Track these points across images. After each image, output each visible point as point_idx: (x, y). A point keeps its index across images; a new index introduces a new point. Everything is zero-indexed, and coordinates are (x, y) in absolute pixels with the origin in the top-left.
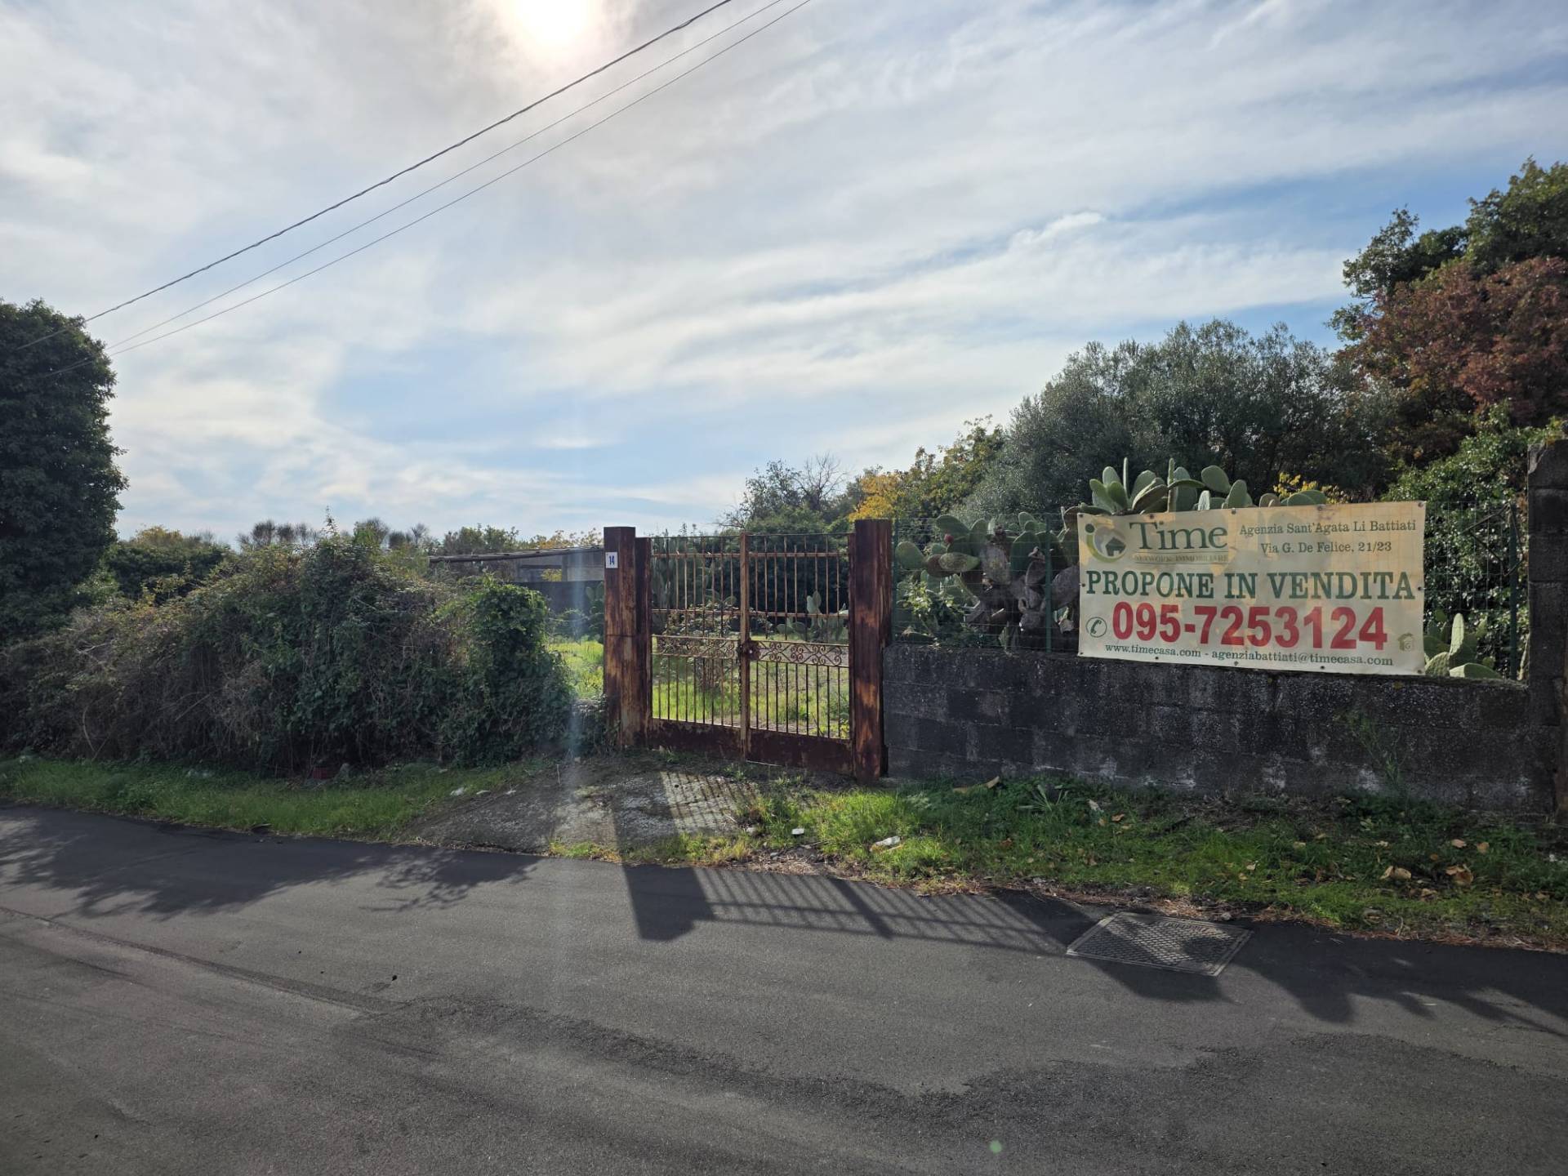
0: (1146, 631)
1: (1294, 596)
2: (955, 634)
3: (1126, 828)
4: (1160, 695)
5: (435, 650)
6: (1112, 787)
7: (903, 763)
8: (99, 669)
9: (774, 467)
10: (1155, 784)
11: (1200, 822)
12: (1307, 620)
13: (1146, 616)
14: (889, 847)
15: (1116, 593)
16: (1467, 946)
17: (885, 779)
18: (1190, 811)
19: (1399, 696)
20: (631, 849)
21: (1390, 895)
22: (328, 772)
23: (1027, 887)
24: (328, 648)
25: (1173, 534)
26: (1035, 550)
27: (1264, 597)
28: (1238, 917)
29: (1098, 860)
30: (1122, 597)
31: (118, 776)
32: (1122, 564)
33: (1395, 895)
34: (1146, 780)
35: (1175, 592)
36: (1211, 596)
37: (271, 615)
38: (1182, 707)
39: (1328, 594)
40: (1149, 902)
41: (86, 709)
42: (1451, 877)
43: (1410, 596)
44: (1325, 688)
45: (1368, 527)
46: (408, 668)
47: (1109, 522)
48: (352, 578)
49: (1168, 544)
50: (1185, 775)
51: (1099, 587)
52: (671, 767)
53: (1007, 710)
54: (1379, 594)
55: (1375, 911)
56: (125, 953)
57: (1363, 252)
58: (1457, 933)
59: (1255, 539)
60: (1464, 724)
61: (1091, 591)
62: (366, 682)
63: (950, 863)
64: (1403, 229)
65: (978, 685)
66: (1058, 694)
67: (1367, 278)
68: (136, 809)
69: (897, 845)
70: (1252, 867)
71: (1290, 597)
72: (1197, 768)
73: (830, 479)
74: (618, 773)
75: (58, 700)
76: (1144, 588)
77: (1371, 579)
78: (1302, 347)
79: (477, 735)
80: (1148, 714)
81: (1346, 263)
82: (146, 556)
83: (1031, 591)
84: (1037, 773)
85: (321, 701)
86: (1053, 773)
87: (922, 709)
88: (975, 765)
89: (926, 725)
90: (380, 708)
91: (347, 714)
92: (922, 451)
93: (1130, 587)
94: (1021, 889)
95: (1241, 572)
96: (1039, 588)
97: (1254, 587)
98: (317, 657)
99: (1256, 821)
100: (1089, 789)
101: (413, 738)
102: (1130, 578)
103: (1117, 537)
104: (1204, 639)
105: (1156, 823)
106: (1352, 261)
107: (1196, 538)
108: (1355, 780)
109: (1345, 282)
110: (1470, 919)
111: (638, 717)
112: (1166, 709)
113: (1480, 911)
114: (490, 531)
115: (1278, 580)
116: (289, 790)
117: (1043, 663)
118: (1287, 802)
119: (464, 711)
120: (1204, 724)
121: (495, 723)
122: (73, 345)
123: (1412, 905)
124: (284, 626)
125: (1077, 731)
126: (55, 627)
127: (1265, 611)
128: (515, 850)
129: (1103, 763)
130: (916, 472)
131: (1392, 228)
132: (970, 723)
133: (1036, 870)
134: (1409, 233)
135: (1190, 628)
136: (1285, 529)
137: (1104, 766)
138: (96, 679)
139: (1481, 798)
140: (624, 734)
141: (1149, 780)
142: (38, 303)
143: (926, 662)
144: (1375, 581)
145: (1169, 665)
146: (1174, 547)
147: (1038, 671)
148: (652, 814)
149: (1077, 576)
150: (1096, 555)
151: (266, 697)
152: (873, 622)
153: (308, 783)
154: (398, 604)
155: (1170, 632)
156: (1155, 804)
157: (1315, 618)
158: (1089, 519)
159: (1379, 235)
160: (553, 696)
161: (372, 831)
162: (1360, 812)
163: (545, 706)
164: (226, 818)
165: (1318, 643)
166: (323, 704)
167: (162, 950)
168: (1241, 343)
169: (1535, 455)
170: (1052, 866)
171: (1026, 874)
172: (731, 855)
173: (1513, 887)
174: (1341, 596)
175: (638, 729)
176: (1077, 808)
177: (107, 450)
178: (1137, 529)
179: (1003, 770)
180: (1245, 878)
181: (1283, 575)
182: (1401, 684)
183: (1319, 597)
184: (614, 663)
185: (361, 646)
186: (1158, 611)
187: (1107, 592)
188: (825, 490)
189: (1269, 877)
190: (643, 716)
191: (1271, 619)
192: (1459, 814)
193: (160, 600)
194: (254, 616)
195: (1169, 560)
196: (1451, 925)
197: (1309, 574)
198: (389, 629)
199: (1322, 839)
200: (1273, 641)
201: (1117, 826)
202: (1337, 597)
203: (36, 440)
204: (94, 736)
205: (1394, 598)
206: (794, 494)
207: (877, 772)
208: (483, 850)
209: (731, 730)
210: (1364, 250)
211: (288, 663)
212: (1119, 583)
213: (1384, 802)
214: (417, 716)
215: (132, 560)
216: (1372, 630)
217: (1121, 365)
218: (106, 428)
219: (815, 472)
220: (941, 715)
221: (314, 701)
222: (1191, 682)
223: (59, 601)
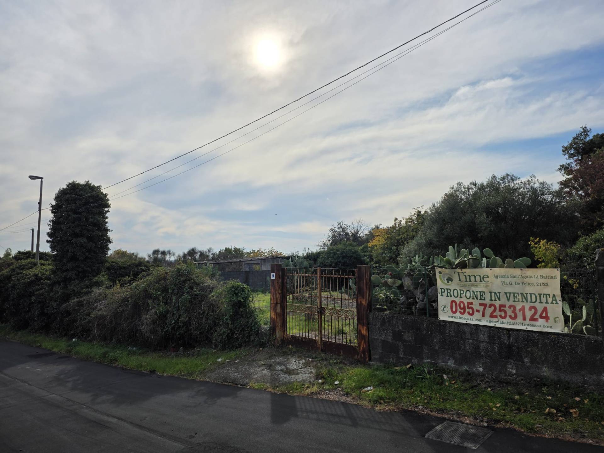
0: (462, 311)
1: (514, 301)
2: (394, 308)
3: (456, 386)
4: (468, 336)
5: (212, 306)
6: (452, 370)
7: (377, 357)
8: (101, 309)
9: (340, 224)
10: (468, 369)
11: (483, 385)
12: (520, 310)
13: (462, 306)
14: (368, 391)
15: (451, 296)
16: (571, 442)
17: (370, 362)
18: (480, 381)
19: (555, 341)
20: (278, 387)
21: (547, 419)
22: (176, 349)
23: (416, 409)
24: (177, 305)
25: (470, 276)
26: (421, 279)
27: (503, 301)
28: (490, 425)
29: (443, 399)
30: (453, 298)
31: (106, 349)
32: (453, 286)
33: (549, 420)
34: (464, 367)
35: (472, 297)
36: (484, 300)
37: (159, 293)
38: (476, 341)
39: (527, 301)
40: (459, 417)
41: (96, 324)
42: (571, 413)
43: (557, 303)
44: (528, 336)
45: (539, 277)
46: (204, 313)
47: (447, 271)
48: (186, 280)
49: (468, 280)
50: (479, 366)
51: (445, 294)
52: (293, 354)
53: (413, 338)
54: (545, 302)
55: (539, 426)
56: (110, 419)
57: (569, 143)
58: (568, 436)
59: (499, 280)
60: (580, 352)
61: (442, 295)
62: (189, 318)
63: (389, 399)
64: (585, 133)
65: (403, 328)
66: (432, 333)
67: (572, 152)
68: (111, 362)
69: (371, 390)
70: (498, 405)
71: (513, 301)
72: (483, 364)
73: (362, 228)
74: (274, 355)
75: (87, 321)
76: (461, 296)
77: (542, 296)
78: (542, 183)
79: (226, 338)
80: (464, 343)
81: (563, 147)
82: (116, 263)
83: (421, 294)
84: (425, 363)
85: (174, 325)
86: (431, 363)
87: (383, 337)
88: (402, 358)
89: (384, 342)
90: (194, 328)
91: (183, 329)
92: (396, 219)
93: (456, 295)
94: (414, 410)
95: (495, 291)
96: (423, 293)
97: (499, 296)
98: (173, 308)
99: (503, 387)
100: (444, 370)
101: (205, 338)
102: (456, 291)
103: (450, 276)
104: (483, 315)
105: (467, 385)
106: (566, 146)
107: (478, 278)
108: (541, 371)
109: (563, 154)
110: (574, 431)
111: (282, 334)
112: (471, 341)
113: (579, 428)
114: (235, 248)
115: (508, 295)
116: (162, 356)
117: (425, 321)
118: (516, 379)
119: (222, 329)
120: (485, 347)
121: (233, 334)
122: (98, 196)
123: (554, 423)
124: (163, 297)
125: (439, 348)
126: (87, 293)
127: (504, 306)
128: (238, 385)
129: (449, 360)
130: (394, 227)
131: (581, 134)
132: (400, 343)
133: (420, 403)
134: (587, 135)
135: (478, 311)
136: (510, 276)
137: (449, 361)
138: (100, 313)
139: (588, 381)
140: (277, 340)
141: (466, 367)
142: (87, 182)
143: (384, 319)
144: (544, 297)
145: (471, 324)
146: (470, 281)
147: (424, 324)
148: (286, 373)
149: (436, 289)
150: (442, 282)
151: (156, 322)
152: (364, 303)
153: (169, 353)
154: (201, 289)
155: (471, 312)
156: (468, 377)
157: (523, 309)
158: (440, 269)
159: (575, 136)
160: (253, 325)
161: (190, 374)
162: (542, 385)
163: (250, 328)
164: (141, 367)
165: (524, 319)
166: (175, 325)
167: (122, 419)
168: (517, 183)
169: (598, 253)
170: (426, 401)
171: (416, 404)
172: (312, 391)
173: (593, 419)
174: (531, 302)
175: (282, 338)
176: (438, 378)
177: (107, 230)
178: (457, 274)
179: (413, 361)
180: (495, 410)
181: (510, 293)
182: (556, 336)
183: (524, 302)
184: (274, 314)
185: (188, 305)
186: (466, 304)
187: (447, 296)
188: (359, 233)
189: (504, 410)
190: (284, 333)
191: (507, 309)
192: (580, 387)
193: (122, 285)
194: (153, 293)
195: (469, 286)
196: (567, 433)
197: (519, 294)
198: (197, 299)
199: (527, 395)
200: (508, 317)
201: (453, 386)
202: (530, 302)
203: (84, 228)
204: (98, 333)
205: (551, 303)
206: (347, 234)
207: (367, 359)
208: (227, 384)
209: (315, 340)
210: (570, 142)
211: (164, 311)
212: (452, 293)
213: (552, 381)
214: (206, 331)
215: (111, 265)
216: (544, 315)
217: (470, 191)
218: (107, 223)
219: (355, 225)
220: (390, 339)
221: (172, 324)
222: (479, 331)
223: (89, 284)
